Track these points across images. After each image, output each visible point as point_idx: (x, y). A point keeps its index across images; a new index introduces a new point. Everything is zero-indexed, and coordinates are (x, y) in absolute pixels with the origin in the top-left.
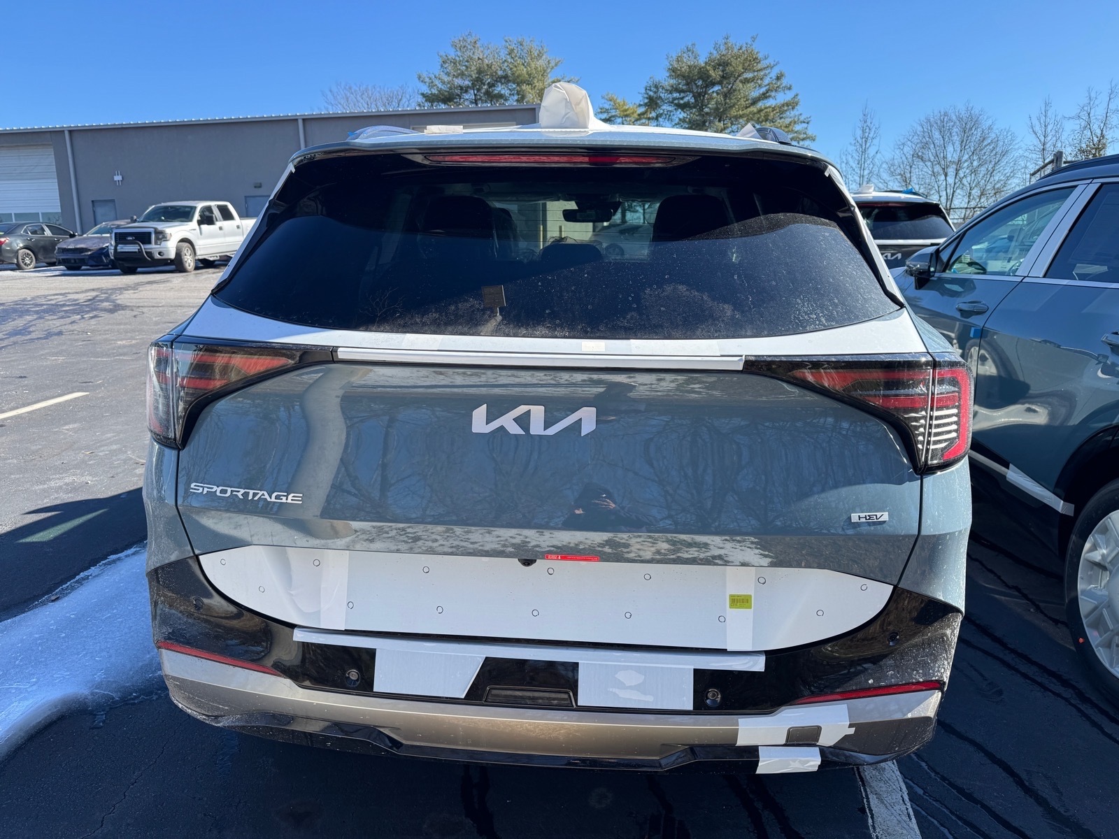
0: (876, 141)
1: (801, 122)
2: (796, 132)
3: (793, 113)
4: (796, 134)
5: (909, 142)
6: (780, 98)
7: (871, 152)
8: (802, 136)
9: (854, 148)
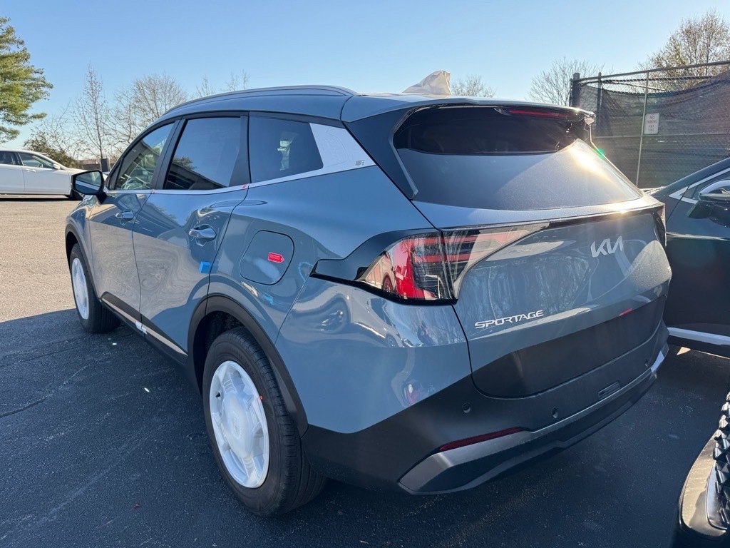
0: (101, 93)
1: (35, 73)
2: (33, 79)
3: (26, 63)
4: (34, 82)
5: (124, 97)
6: (14, 49)
7: (100, 101)
8: (40, 83)
9: (86, 97)
